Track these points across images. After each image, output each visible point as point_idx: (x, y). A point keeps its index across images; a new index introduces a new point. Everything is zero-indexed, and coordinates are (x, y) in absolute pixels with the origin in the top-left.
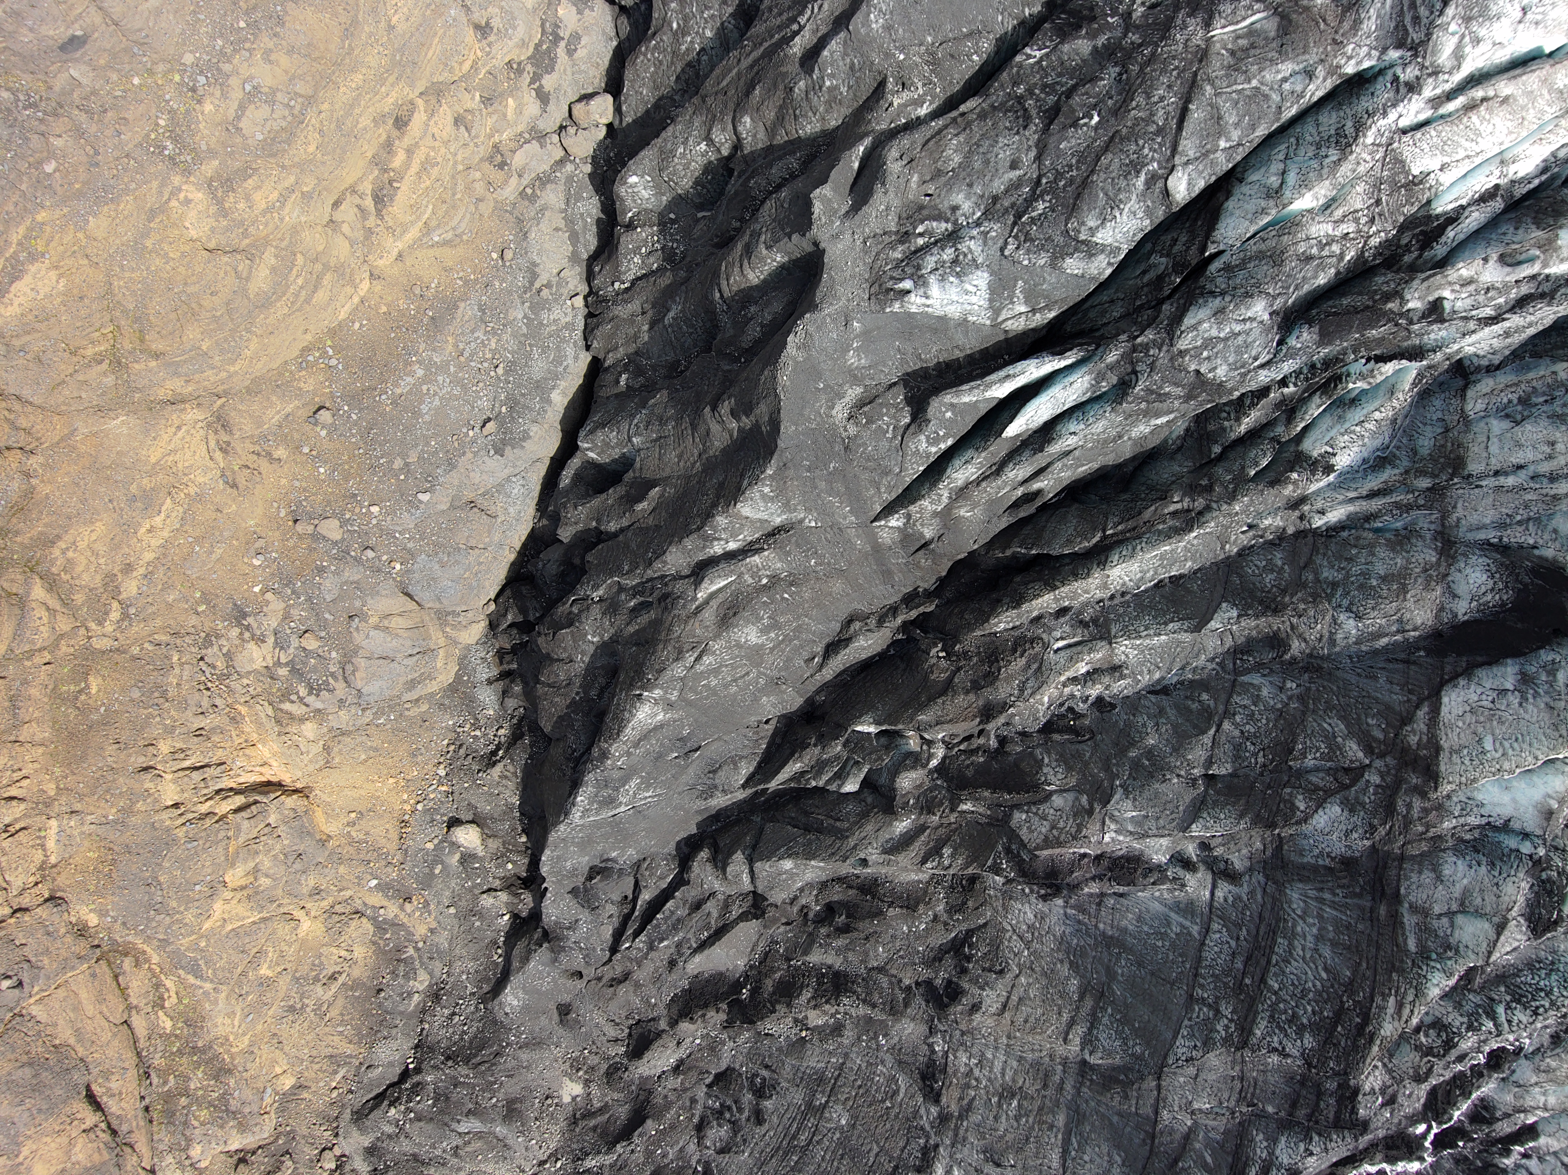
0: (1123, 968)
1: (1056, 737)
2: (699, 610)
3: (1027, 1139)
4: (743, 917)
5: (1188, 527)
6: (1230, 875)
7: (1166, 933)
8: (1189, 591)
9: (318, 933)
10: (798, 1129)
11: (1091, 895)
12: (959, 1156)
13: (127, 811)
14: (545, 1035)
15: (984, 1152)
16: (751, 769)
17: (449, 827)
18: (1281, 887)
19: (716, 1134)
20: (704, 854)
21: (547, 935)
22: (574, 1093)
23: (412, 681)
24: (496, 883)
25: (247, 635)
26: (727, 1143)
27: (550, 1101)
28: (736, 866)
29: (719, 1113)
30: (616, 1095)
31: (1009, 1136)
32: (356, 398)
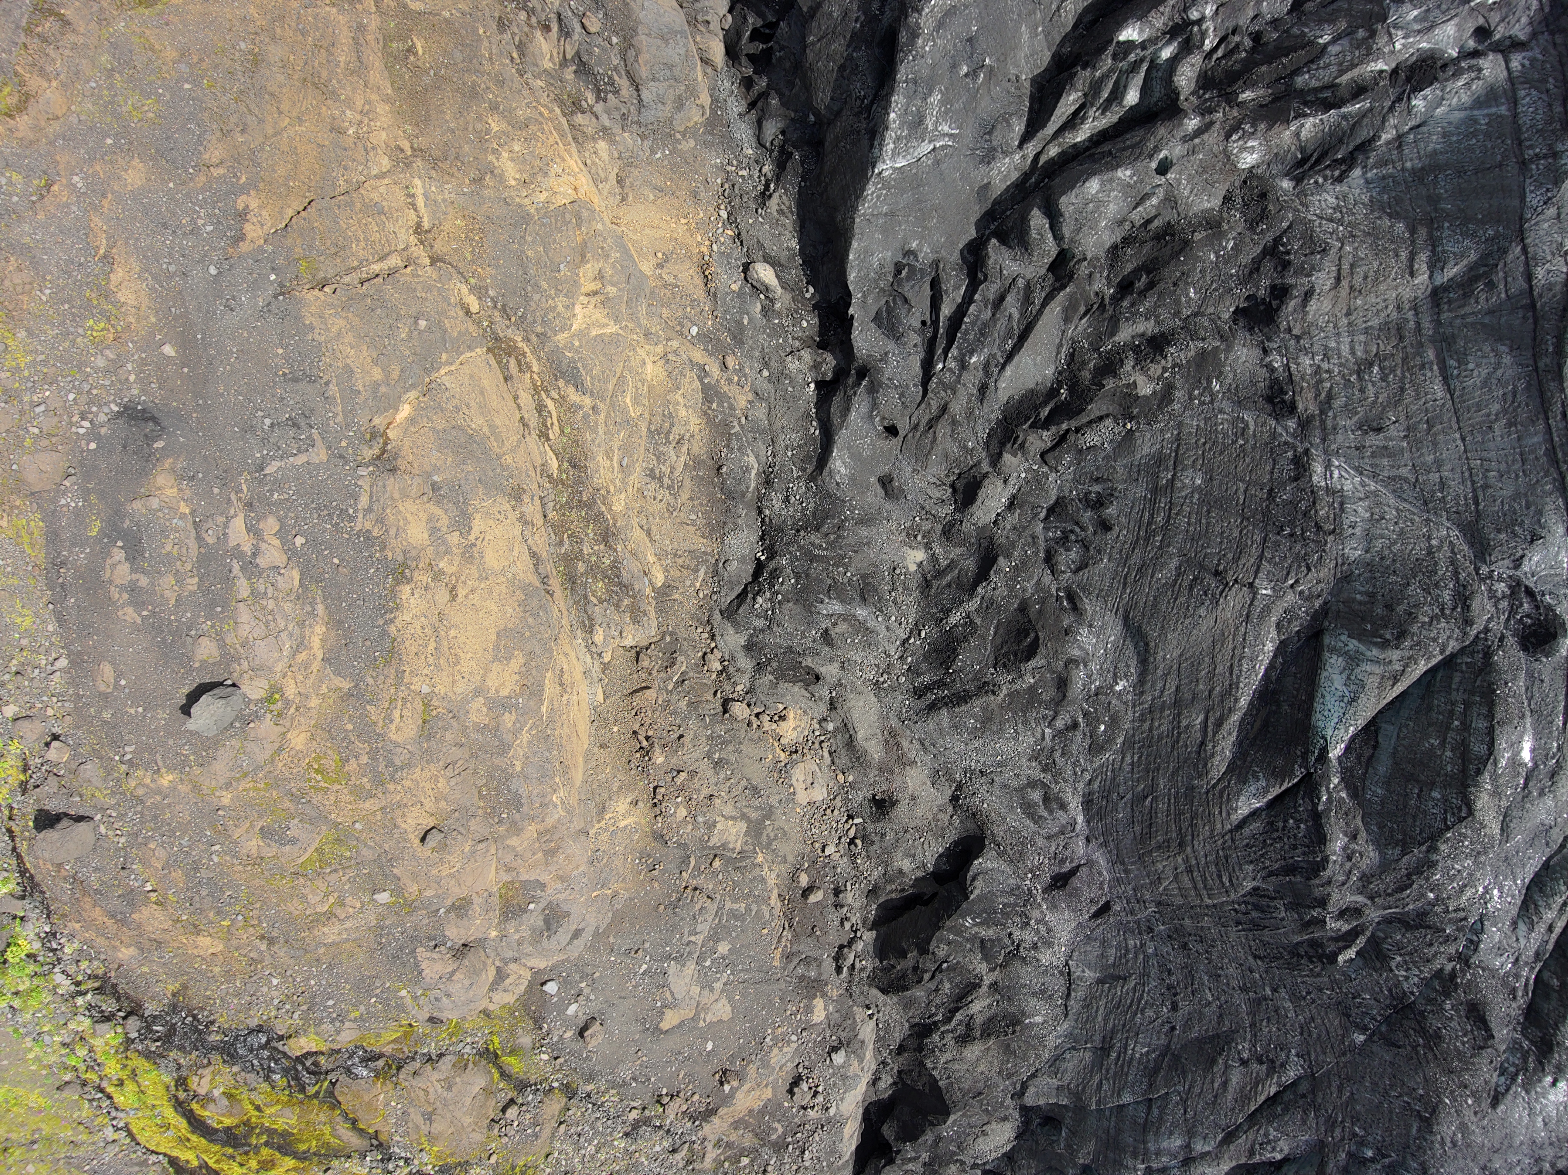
0: (1443, 188)
3: (1403, 390)
4: (1047, 300)
7: (1475, 130)
9: (662, 377)
10: (1152, 516)
11: (1389, 142)
12: (1334, 447)
14: (874, 510)
15: (1360, 428)
16: (1024, 123)
17: (745, 270)
19: (1068, 558)
20: (994, 241)
21: (863, 373)
22: (919, 560)
23: (680, 97)
24: (797, 344)
25: (534, 20)
26: (1082, 562)
27: (898, 571)
28: (1037, 220)
29: (1064, 540)
30: (959, 551)
31: (1382, 398)
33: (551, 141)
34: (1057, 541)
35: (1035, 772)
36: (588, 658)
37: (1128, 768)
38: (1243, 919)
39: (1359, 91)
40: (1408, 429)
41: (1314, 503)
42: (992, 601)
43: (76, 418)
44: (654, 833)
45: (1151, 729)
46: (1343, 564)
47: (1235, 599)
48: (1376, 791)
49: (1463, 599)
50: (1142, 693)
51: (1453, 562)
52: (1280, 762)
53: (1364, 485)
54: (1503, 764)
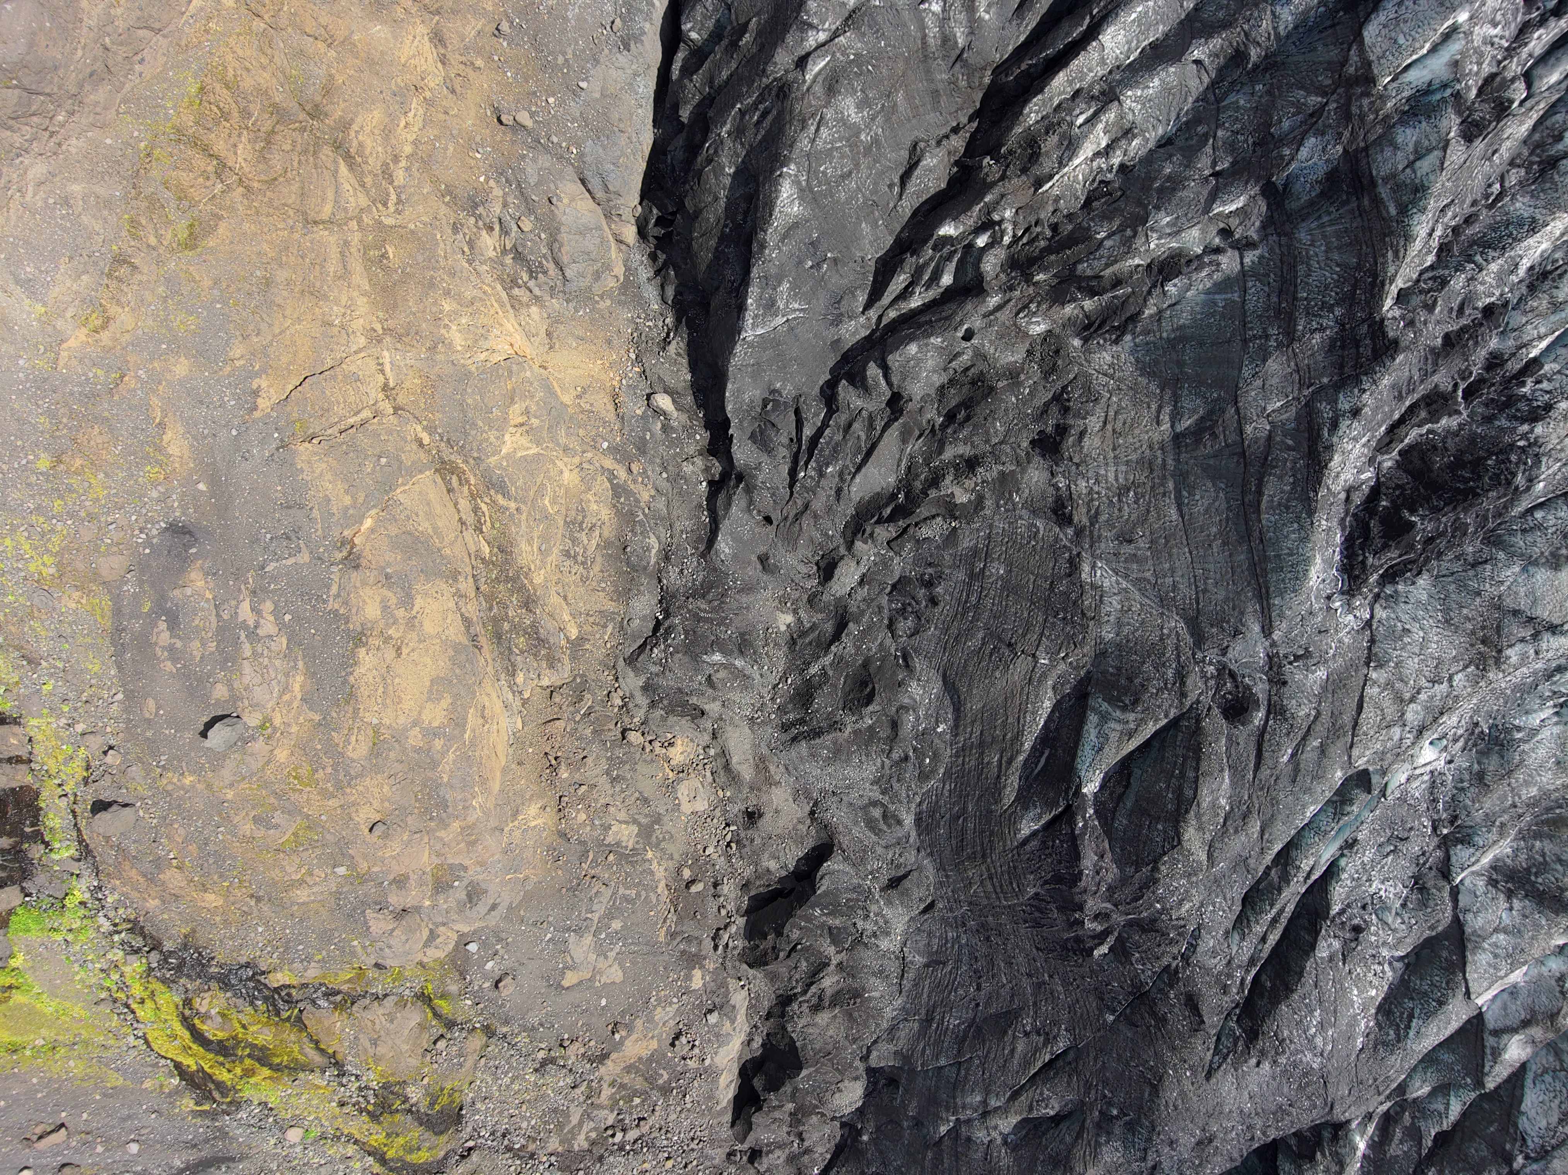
0: (1188, 355)
1: (1095, 204)
2: (810, 88)
3: (1148, 511)
4: (886, 427)
6: (1250, 245)
7: (1215, 311)
9: (576, 482)
10: (968, 595)
11: (1150, 316)
12: (1098, 552)
14: (754, 581)
15: (1117, 539)
16: (866, 296)
17: (649, 399)
18: (1290, 235)
19: (905, 625)
20: (844, 381)
21: (741, 477)
22: (787, 622)
23: (597, 272)
24: (692, 452)
25: (481, 223)
26: (915, 628)
27: (770, 630)
28: (873, 370)
29: (903, 611)
30: (820, 616)
31: (1134, 517)
32: (523, 12)
33: (492, 312)
34: (897, 611)
35: (876, 794)
36: (510, 696)
37: (947, 793)
38: (1029, 917)
39: (1117, 282)
40: (1151, 542)
41: (1082, 594)
42: (842, 658)
43: (136, 532)
44: (559, 832)
45: (963, 764)
46: (1101, 643)
47: (1022, 665)
48: (1121, 822)
49: (1181, 676)
50: (956, 735)
51: (1177, 648)
52: (1052, 794)
53: (1118, 583)
54: (1204, 805)
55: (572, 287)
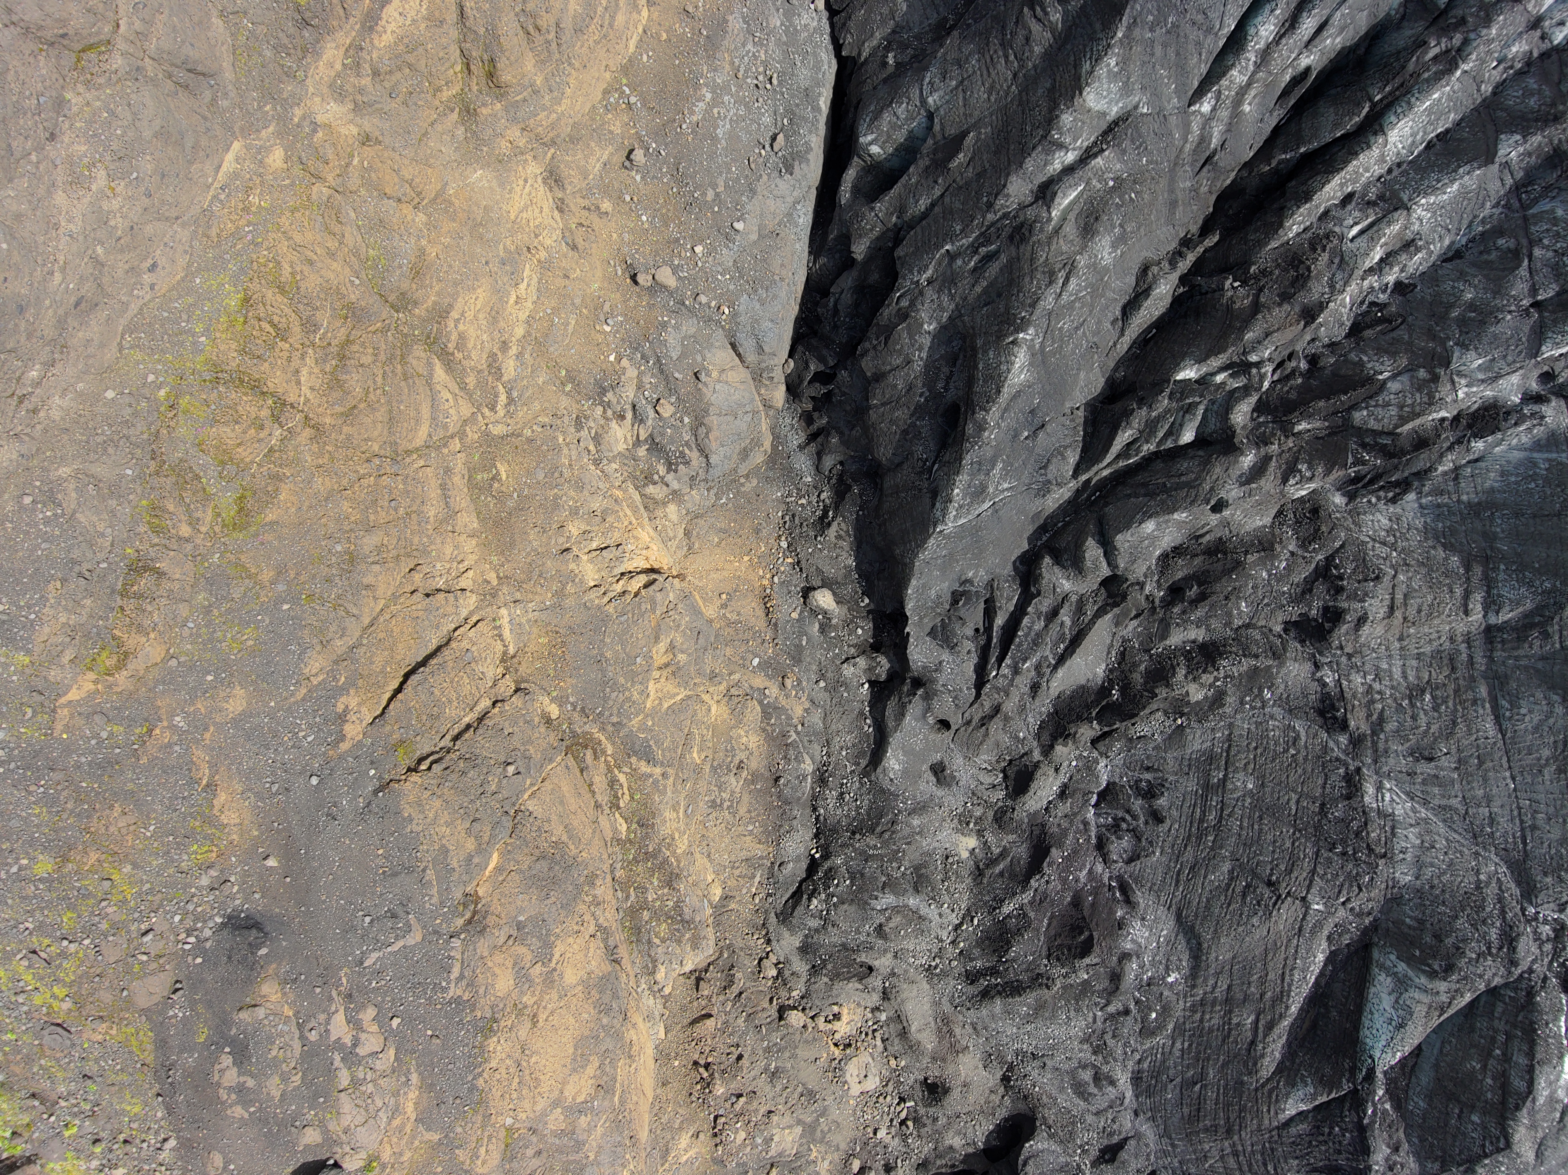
0: (1499, 527)
1: (1367, 334)
2: (1057, 231)
3: (1454, 723)
4: (1100, 613)
5: (1452, 66)
7: (1535, 473)
8: (1461, 140)
9: (725, 716)
10: (1203, 812)
11: (1445, 473)
12: (1385, 769)
13: (560, 594)
14: (927, 798)
15: (1412, 754)
16: (1077, 457)
17: (805, 597)
19: (1119, 846)
20: (1047, 560)
21: (918, 683)
22: (971, 846)
23: (745, 449)
24: (853, 651)
25: (609, 413)
26: (1134, 851)
27: (950, 860)
28: (1092, 551)
29: (1115, 827)
30: (1012, 837)
31: (1434, 728)
32: (660, 133)
34: (1108, 828)
35: (1086, 1054)
36: (651, 1001)
37: (1178, 1053)
39: (1420, 443)
40: (1459, 761)
41: (1366, 824)
42: (1045, 895)
43: (184, 935)
44: (714, 1160)
45: (1201, 1020)
46: (1394, 887)
47: (1288, 912)
48: (1418, 1103)
49: (1509, 939)
50: (1194, 986)
51: (1500, 900)
52: (1328, 1072)
53: (1414, 811)
54: (1541, 1101)
55: (715, 473)
